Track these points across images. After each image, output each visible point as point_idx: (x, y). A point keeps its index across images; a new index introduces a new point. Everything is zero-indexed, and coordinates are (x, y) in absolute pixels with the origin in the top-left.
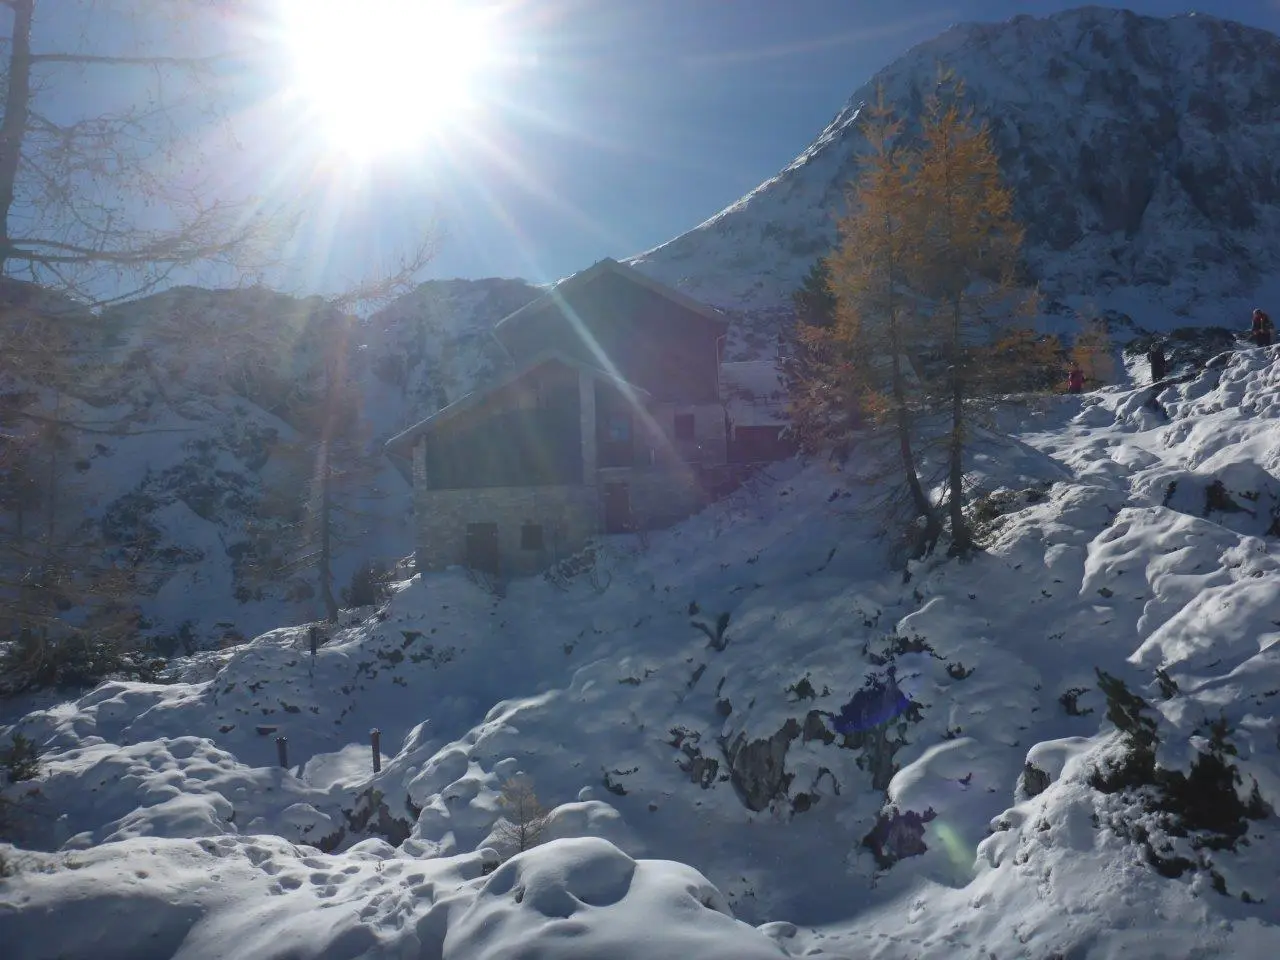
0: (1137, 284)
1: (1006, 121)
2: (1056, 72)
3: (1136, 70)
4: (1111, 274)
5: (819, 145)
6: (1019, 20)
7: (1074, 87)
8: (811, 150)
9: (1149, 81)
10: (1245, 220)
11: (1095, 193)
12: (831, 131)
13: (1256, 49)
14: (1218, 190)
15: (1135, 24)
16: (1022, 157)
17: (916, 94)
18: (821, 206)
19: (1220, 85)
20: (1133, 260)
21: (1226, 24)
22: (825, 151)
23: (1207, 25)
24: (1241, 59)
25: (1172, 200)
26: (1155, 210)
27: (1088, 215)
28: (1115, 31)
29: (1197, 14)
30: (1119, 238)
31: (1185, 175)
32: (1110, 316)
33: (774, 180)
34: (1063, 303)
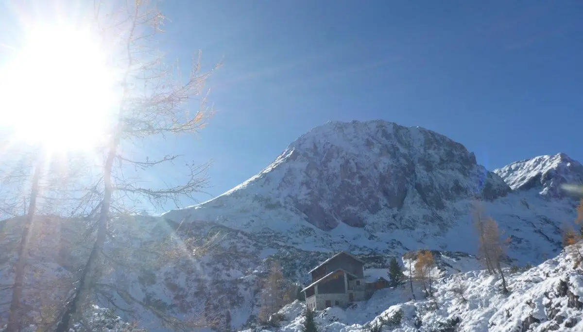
0: (403, 229)
1: (351, 161)
2: (369, 144)
3: (398, 145)
4: (393, 224)
5: (276, 164)
6: (354, 122)
7: (376, 150)
8: (273, 166)
9: (403, 150)
10: (441, 206)
11: (386, 193)
12: (282, 158)
13: (441, 142)
14: (430, 194)
15: (397, 128)
16: (358, 175)
17: (315, 147)
18: (278, 189)
19: (429, 154)
20: (401, 219)
21: (429, 131)
22: (279, 167)
23: (422, 131)
24: (436, 145)
25: (414, 196)
26: (408, 201)
27: (383, 201)
28: (390, 130)
29: (419, 127)
30: (395, 211)
31: (418, 187)
32: (394, 242)
33: (257, 176)
34: (375, 235)
